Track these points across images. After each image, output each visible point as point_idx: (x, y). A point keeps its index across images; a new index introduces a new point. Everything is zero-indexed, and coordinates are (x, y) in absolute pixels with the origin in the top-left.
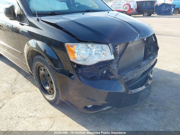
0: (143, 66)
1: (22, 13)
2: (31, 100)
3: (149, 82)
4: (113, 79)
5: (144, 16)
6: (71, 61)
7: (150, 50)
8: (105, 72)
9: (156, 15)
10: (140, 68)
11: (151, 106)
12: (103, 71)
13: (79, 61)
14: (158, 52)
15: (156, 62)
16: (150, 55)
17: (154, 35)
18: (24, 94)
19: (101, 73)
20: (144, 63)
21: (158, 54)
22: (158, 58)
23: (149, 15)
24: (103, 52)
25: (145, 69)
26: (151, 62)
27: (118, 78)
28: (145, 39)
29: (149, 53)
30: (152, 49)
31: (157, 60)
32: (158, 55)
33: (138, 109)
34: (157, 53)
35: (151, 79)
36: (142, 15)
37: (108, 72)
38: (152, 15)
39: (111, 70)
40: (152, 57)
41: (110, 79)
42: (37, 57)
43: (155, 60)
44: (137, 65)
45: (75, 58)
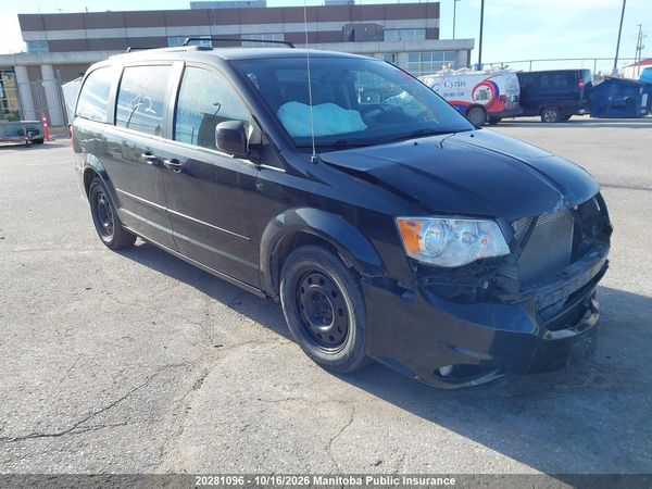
0: (574, 275)
1: (265, 142)
2: (273, 364)
3: (592, 320)
4: (508, 302)
5: (543, 121)
6: (408, 258)
7: (589, 234)
8: (486, 285)
9: (587, 117)
10: (568, 278)
11: (598, 380)
12: (482, 283)
13: (426, 257)
14: (611, 239)
15: (605, 267)
16: (589, 248)
17: (599, 197)
18: (247, 347)
19: (477, 289)
20: (575, 267)
21: (609, 246)
22: (609, 257)
23: (563, 118)
24: (482, 237)
25: (580, 284)
26: (594, 265)
27: (519, 301)
28: (576, 208)
29: (587, 242)
30: (594, 232)
31: (607, 261)
32: (610, 250)
33: (565, 387)
34: (609, 242)
35: (594, 311)
36: (539, 118)
37: (493, 285)
38: (574, 118)
39: (500, 280)
40: (594, 254)
41: (498, 301)
42: (305, 249)
43: (603, 260)
44: (557, 272)
45: (418, 250)
